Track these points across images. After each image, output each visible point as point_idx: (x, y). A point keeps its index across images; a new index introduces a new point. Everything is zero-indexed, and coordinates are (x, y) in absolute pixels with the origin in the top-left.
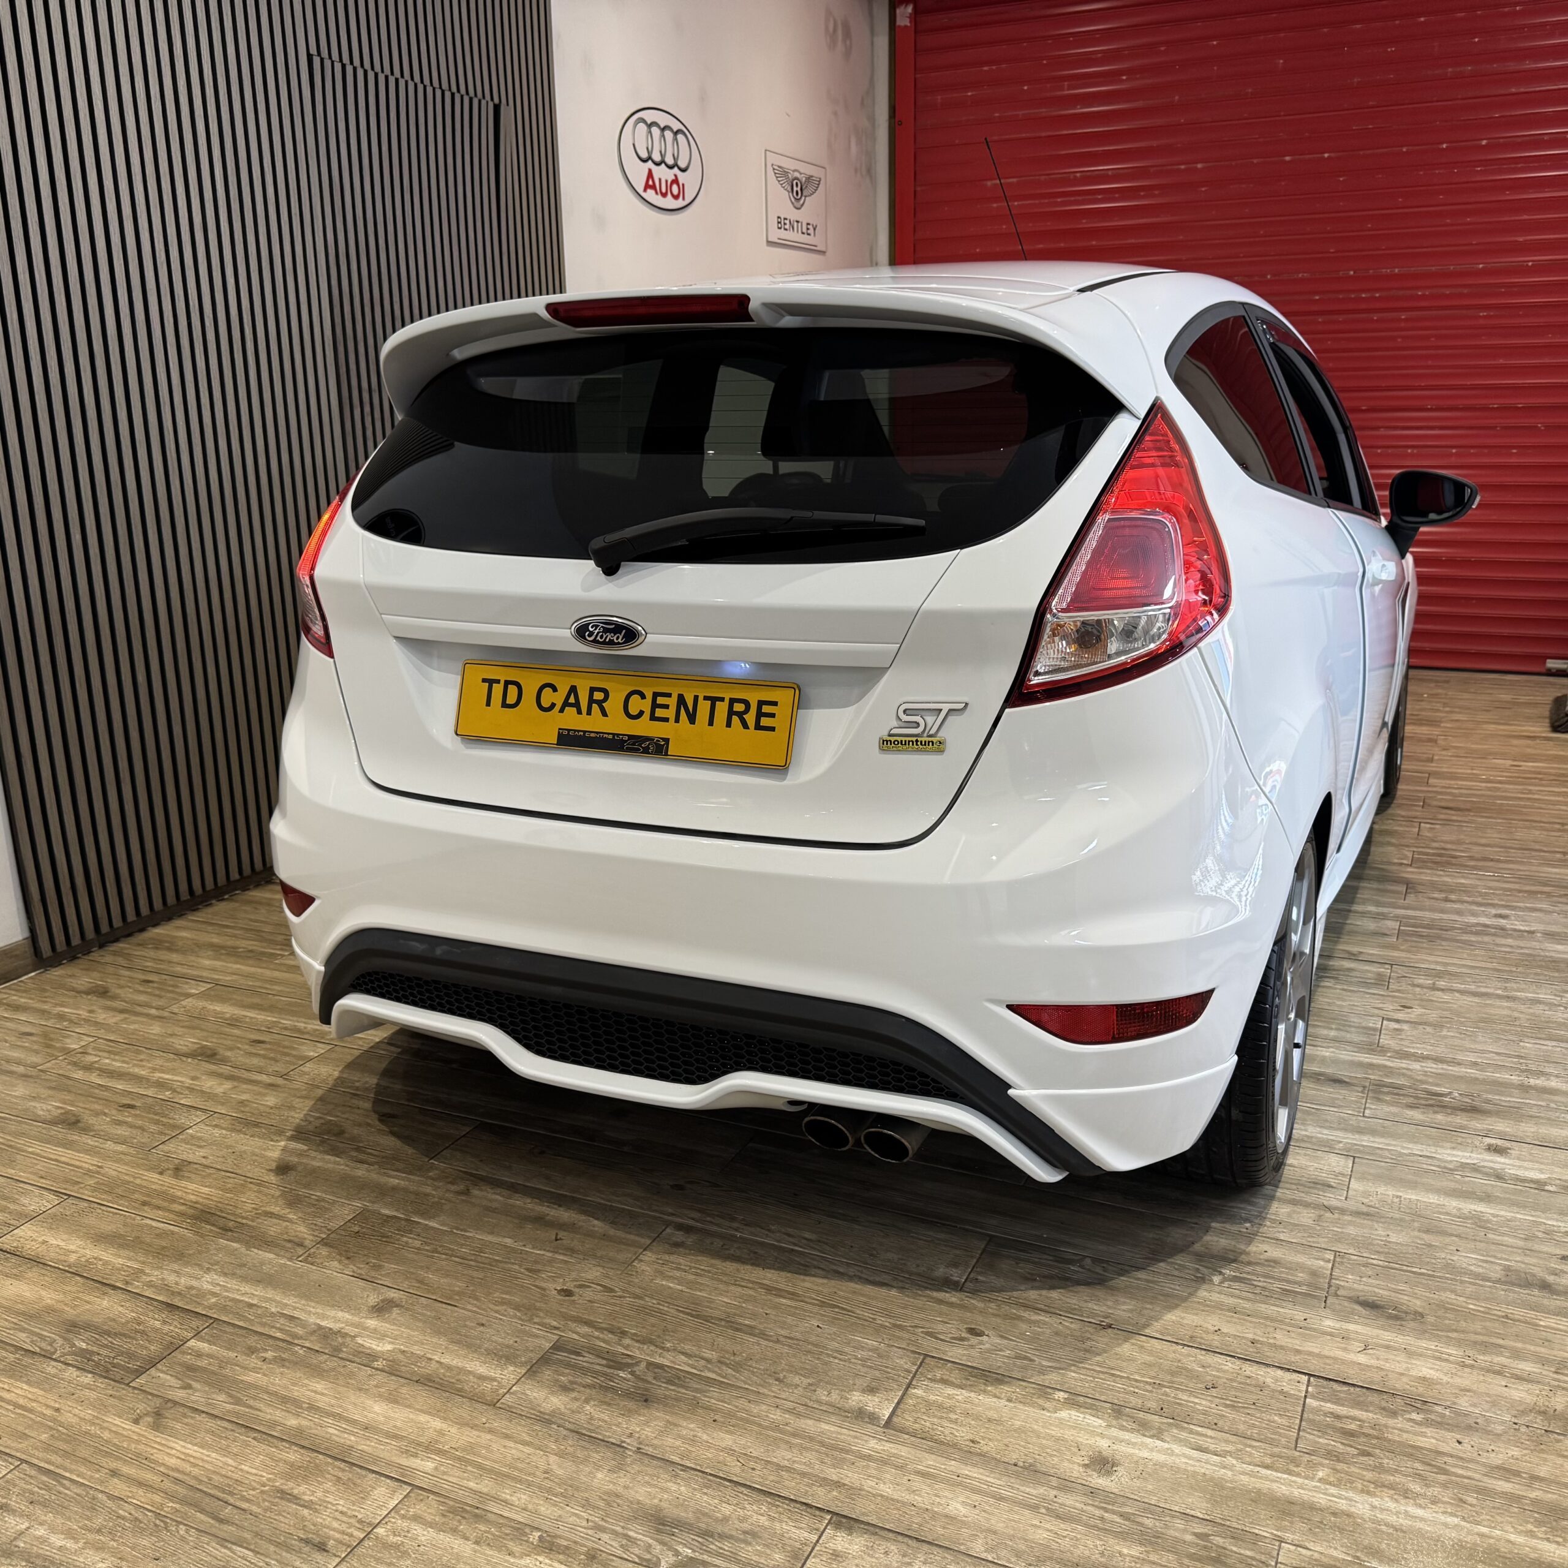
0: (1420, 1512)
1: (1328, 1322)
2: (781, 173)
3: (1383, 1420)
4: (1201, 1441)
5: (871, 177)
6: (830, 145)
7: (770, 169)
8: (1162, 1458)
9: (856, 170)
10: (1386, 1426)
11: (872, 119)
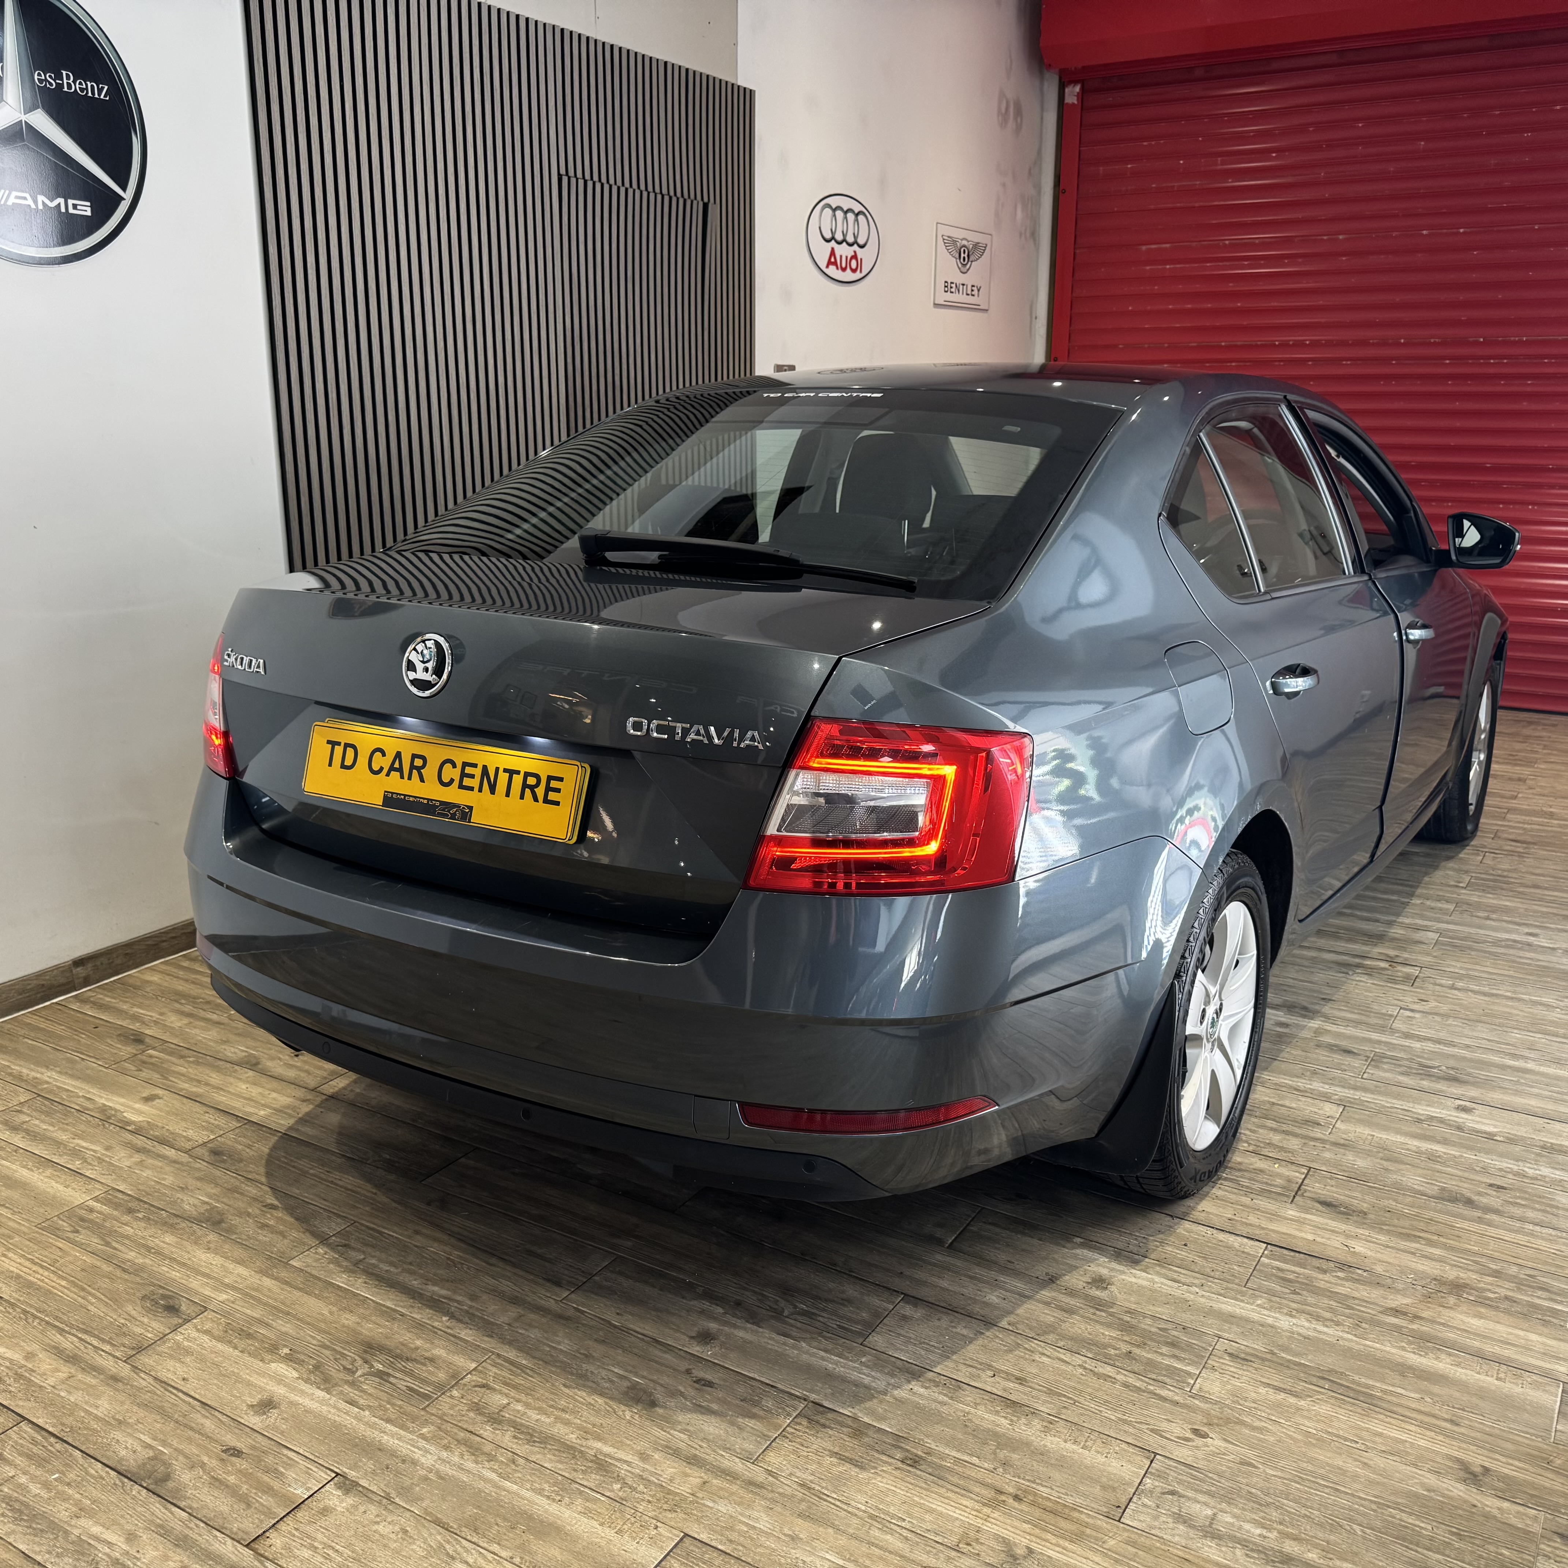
0: (1325, 1329)
1: (1291, 1212)
2: (949, 242)
3: (1315, 1274)
4: (1175, 1276)
5: (1035, 240)
6: (997, 214)
7: (940, 239)
8: (1145, 1283)
9: (1021, 235)
10: (1316, 1278)
11: (1038, 187)
